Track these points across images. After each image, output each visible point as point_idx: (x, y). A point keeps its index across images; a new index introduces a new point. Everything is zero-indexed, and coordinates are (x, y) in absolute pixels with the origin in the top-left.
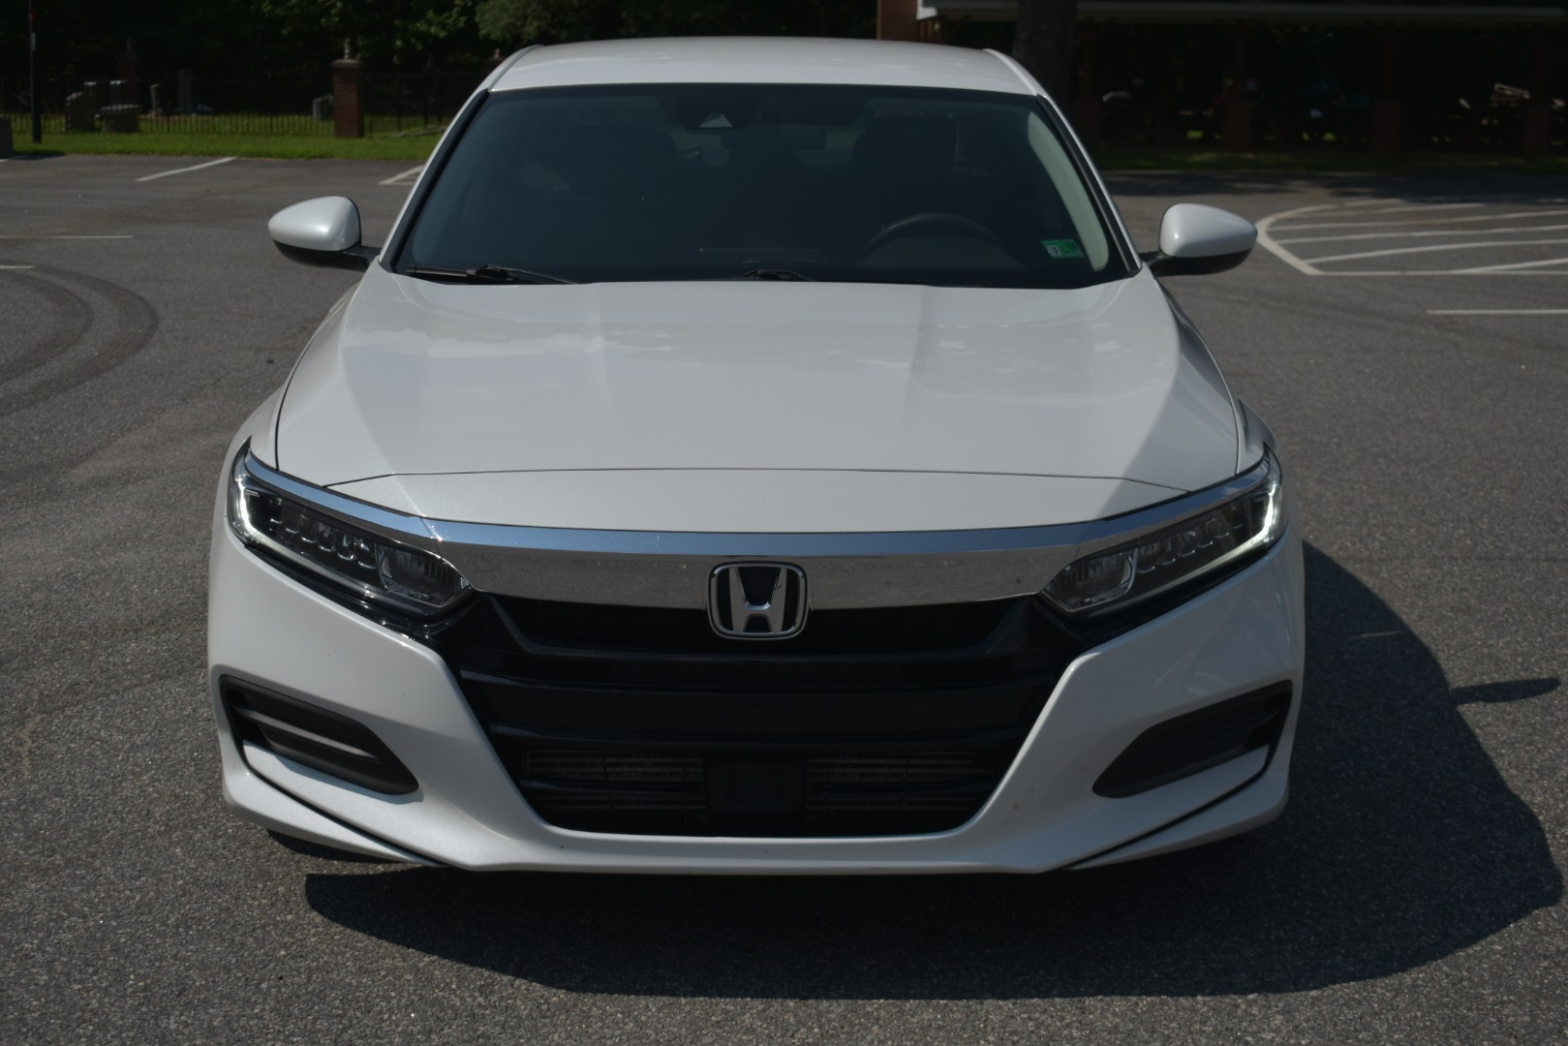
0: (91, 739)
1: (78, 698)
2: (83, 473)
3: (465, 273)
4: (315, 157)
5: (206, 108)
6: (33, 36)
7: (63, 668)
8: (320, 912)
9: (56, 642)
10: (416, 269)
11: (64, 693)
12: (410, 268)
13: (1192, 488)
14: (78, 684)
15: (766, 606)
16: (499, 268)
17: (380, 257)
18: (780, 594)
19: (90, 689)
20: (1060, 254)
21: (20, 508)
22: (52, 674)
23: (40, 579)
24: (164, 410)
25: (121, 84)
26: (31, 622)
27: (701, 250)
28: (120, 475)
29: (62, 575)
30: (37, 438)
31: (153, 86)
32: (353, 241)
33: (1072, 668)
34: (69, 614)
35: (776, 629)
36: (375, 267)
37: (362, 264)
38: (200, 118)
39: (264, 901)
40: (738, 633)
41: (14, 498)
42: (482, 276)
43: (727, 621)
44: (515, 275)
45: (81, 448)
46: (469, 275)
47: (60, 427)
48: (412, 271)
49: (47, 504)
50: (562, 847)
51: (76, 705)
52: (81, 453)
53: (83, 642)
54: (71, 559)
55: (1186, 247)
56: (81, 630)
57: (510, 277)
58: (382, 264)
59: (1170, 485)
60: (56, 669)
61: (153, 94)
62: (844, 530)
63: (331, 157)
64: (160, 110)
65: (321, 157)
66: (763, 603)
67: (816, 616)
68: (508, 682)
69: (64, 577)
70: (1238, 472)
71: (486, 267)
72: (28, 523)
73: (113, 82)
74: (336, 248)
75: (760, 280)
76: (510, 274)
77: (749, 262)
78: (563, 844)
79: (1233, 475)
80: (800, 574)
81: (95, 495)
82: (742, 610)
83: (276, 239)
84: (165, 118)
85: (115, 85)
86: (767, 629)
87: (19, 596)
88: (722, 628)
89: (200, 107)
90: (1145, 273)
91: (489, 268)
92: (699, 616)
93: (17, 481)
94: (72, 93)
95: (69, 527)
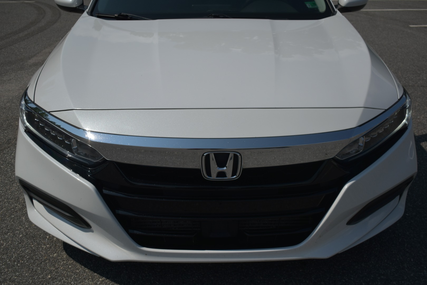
0: (8, 164)
1: (9, 145)
2: (31, 61)
3: (114, 16)
7: (8, 133)
8: (66, 252)
9: (9, 122)
10: (98, 14)
11: (5, 143)
12: (97, 14)
13: (386, 108)
14: (11, 139)
15: (225, 168)
16: (125, 14)
17: (87, 10)
18: (230, 163)
19: (14, 141)
20: (311, 7)
21: (12, 73)
22: (4, 135)
23: (10, 98)
24: (57, 41)
26: (3, 114)
27: (193, 5)
28: (41, 62)
29: (17, 96)
30: (22, 50)
32: (81, 3)
33: (346, 187)
34: (15, 111)
35: (229, 176)
36: (85, 14)
37: (82, 12)
39: (48, 246)
40: (213, 178)
41: (11, 70)
42: (120, 17)
43: (209, 174)
44: (131, 16)
45: (33, 53)
46: (116, 17)
47: (29, 47)
48: (97, 15)
49: (19, 72)
50: (146, 255)
51: (7, 149)
52: (32, 55)
53: (16, 122)
54: (21, 91)
55: (349, 3)
56: (17, 117)
57: (129, 17)
58: (87, 13)
60: (6, 133)
62: (257, 137)
66: (223, 167)
67: (246, 171)
68: (122, 195)
69: (17, 97)
70: (399, 98)
71: (121, 13)
72: (13, 78)
74: (74, 6)
75: (213, 18)
76: (129, 16)
77: (209, 11)
78: (147, 253)
79: (397, 100)
80: (238, 155)
81: (33, 68)
82: (215, 169)
83: (57, 3)
86: (226, 177)
87: (3, 105)
88: (207, 177)
90: (339, 13)
91: (122, 14)
92: (197, 171)
93: (14, 64)
95: (23, 79)
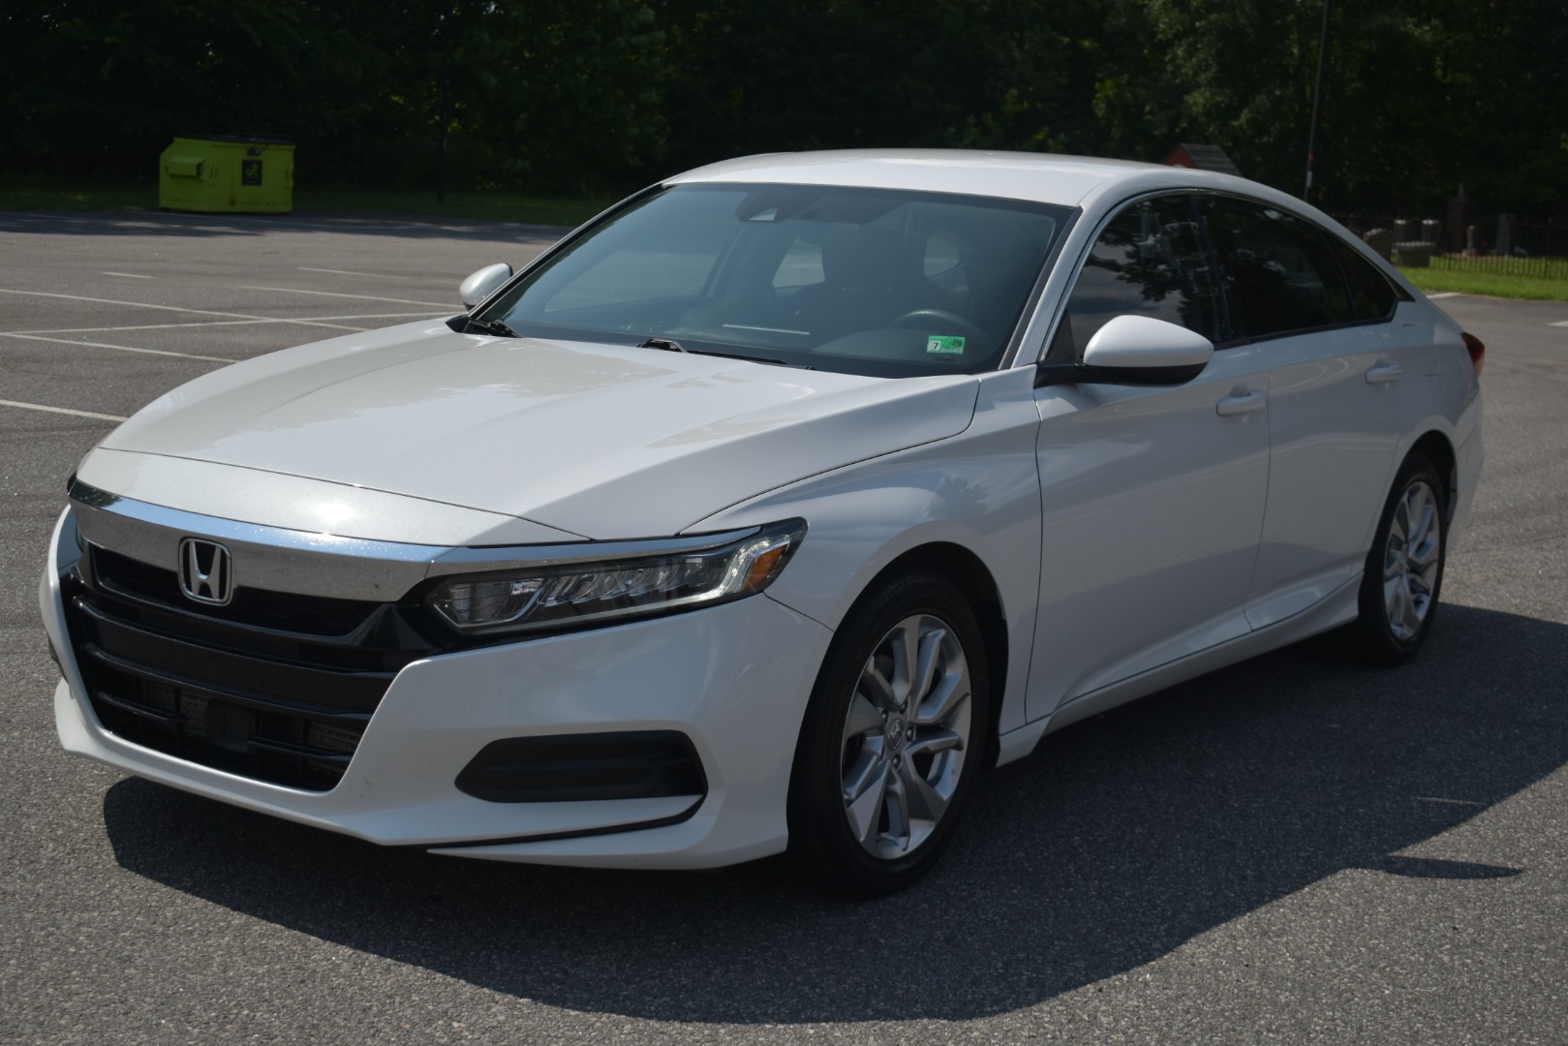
4: (1535, 298)
5: (1523, 251)
6: (1310, 175)
15: (209, 576)
25: (1434, 226)
31: (1471, 227)
35: (215, 597)
38: (1511, 259)
40: (195, 595)
43: (190, 585)
59: (571, 530)
61: (1470, 235)
63: (1551, 298)
64: (1474, 251)
65: (1542, 298)
66: (208, 573)
73: (1425, 222)
80: (228, 554)
82: (197, 576)
84: (1474, 257)
85: (1428, 226)
86: (210, 595)
88: (187, 590)
89: (1517, 249)
94: (1373, 228)
